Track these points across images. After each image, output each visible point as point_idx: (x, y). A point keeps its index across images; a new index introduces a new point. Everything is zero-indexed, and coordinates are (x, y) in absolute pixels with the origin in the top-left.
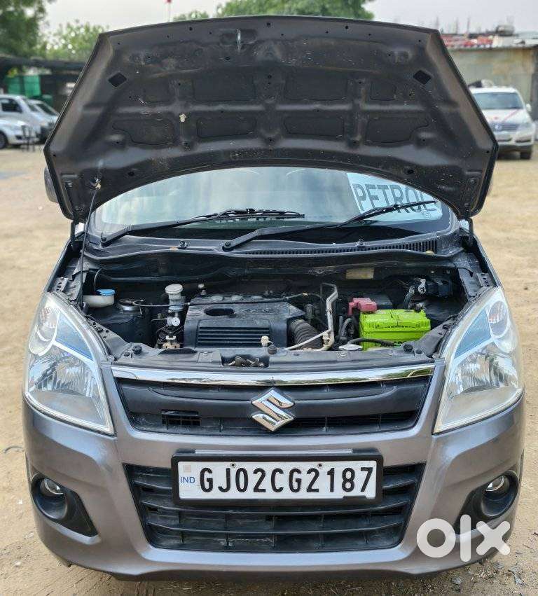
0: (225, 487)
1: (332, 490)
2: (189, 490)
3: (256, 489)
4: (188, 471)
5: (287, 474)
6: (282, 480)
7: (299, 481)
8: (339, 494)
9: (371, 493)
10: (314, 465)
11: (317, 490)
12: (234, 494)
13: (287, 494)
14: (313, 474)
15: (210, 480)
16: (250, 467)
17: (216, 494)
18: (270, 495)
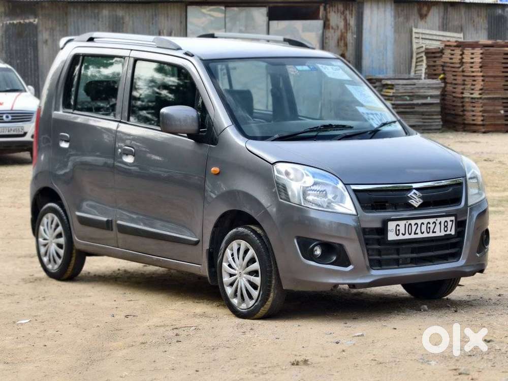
0: (404, 233)
1: (440, 232)
2: (392, 236)
3: (415, 233)
4: (391, 225)
5: (425, 225)
6: (424, 228)
7: (429, 228)
8: (443, 233)
9: (453, 232)
10: (434, 220)
11: (435, 232)
12: (407, 237)
13: (425, 235)
14: (434, 224)
15: (399, 230)
16: (413, 222)
17: (401, 237)
18: (420, 236)
